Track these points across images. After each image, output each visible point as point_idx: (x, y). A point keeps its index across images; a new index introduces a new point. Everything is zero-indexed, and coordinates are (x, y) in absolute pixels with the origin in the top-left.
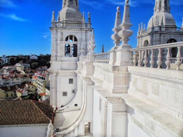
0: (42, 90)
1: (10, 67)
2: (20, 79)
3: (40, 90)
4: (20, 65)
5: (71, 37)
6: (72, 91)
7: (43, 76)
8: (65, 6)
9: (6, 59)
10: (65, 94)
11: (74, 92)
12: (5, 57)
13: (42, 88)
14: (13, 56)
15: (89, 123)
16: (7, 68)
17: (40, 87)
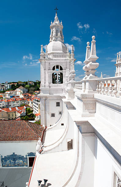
0: (37, 111)
1: (12, 92)
2: (19, 102)
3: (36, 111)
4: (20, 90)
5: (57, 67)
6: (59, 113)
7: (38, 99)
8: (52, 40)
9: (8, 85)
10: (53, 115)
11: (60, 113)
12: (7, 83)
13: (37, 109)
14: (14, 83)
15: (72, 140)
16: (9, 92)
17: (36, 108)
